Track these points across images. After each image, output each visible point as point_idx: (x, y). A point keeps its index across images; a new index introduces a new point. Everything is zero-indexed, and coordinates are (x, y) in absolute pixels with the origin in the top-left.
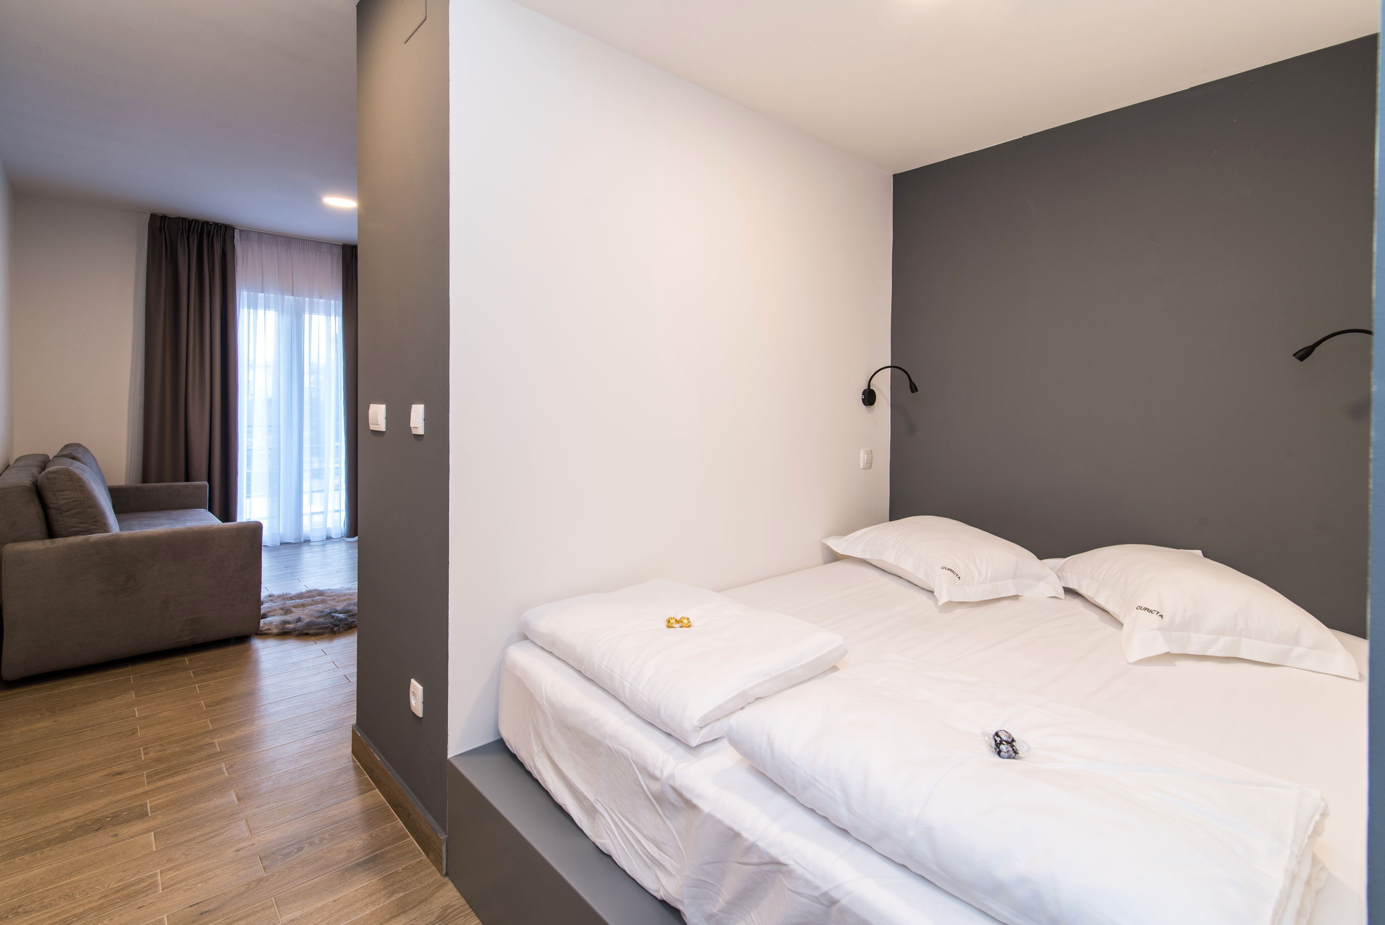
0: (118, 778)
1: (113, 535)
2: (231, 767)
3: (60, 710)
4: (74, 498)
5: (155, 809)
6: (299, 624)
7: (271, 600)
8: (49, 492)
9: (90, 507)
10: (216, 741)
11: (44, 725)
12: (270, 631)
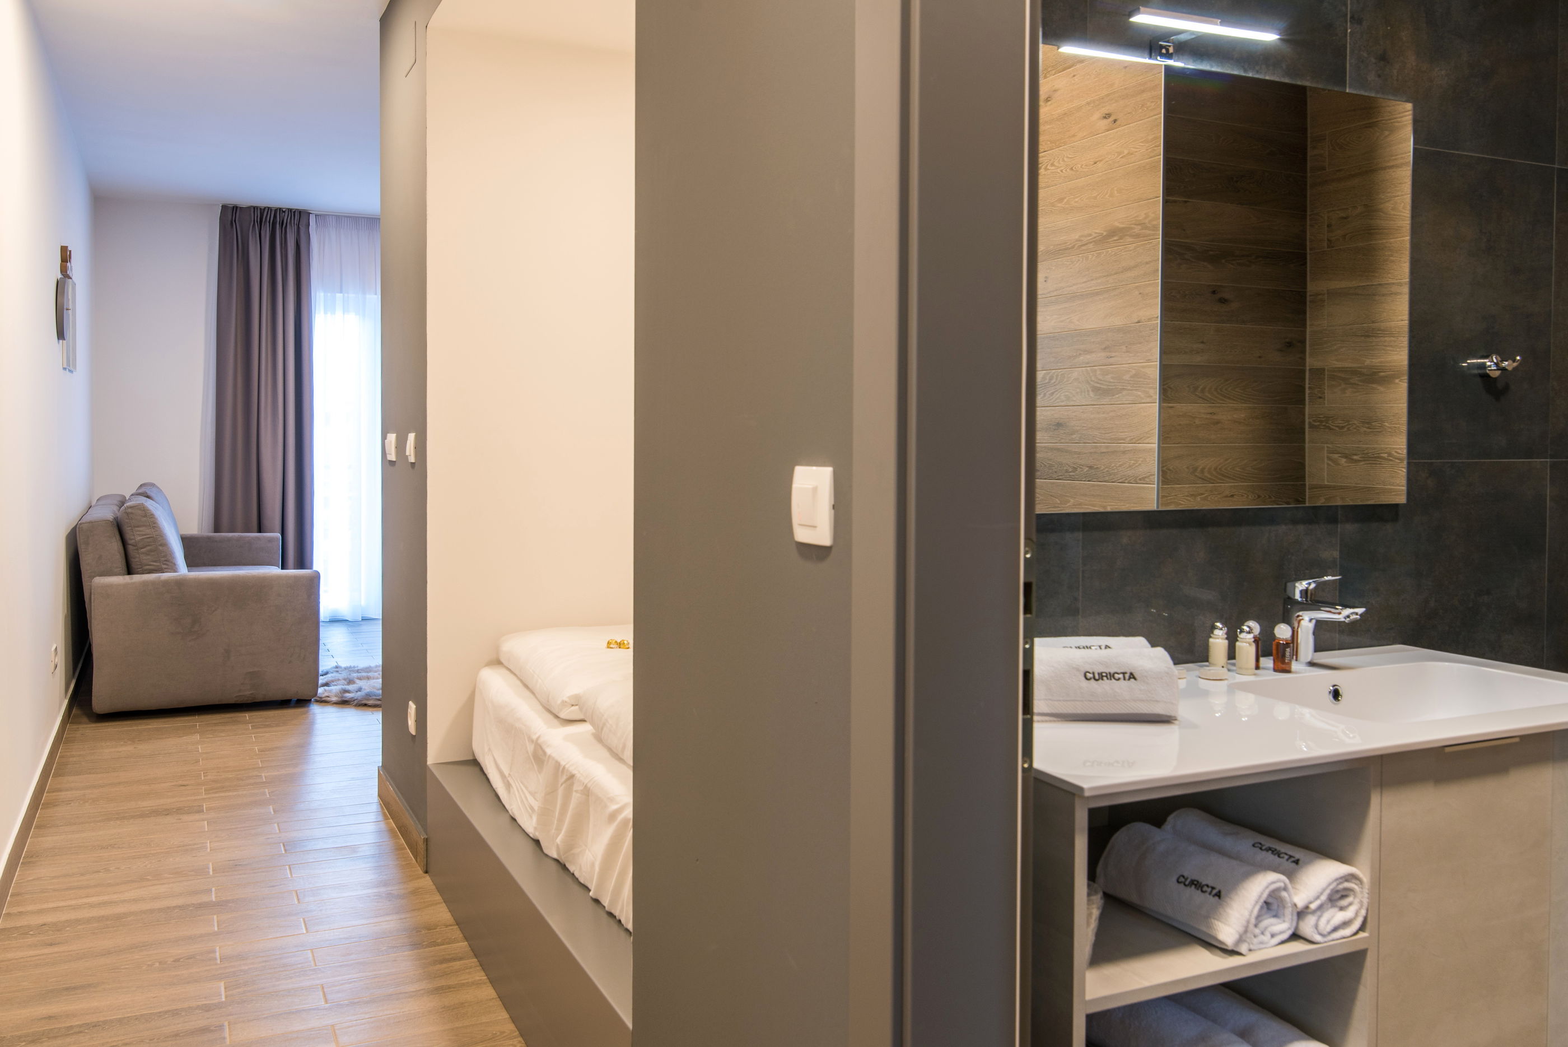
0: (183, 788)
1: (181, 575)
2: (272, 792)
3: (139, 741)
4: (148, 534)
5: (209, 809)
6: (359, 693)
7: (337, 671)
8: (128, 527)
9: (161, 545)
10: (263, 775)
11: (127, 749)
12: (329, 699)
